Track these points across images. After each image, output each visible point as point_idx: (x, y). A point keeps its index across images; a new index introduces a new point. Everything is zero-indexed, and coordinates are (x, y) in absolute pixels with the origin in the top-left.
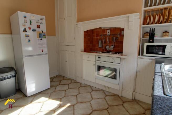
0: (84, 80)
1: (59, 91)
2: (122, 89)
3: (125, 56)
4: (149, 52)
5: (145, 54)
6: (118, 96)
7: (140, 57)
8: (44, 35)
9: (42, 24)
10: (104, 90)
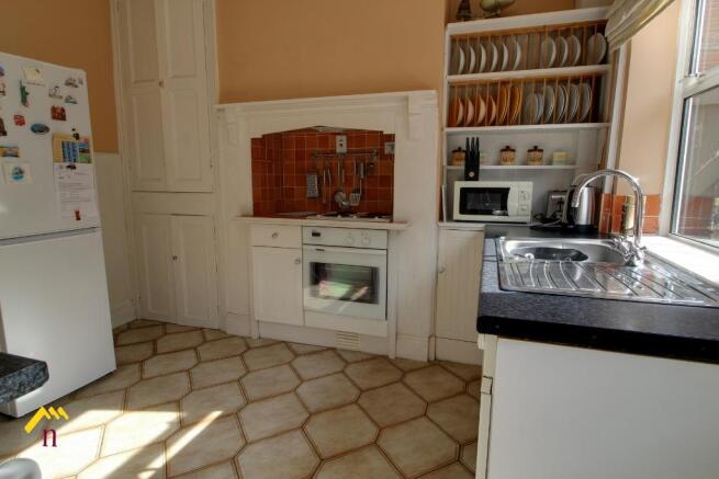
0: (258, 322)
1: (161, 376)
2: (397, 334)
3: (401, 222)
4: (469, 208)
5: (457, 215)
6: (385, 357)
7: (446, 224)
8: (83, 151)
9: (75, 103)
10: (338, 347)
